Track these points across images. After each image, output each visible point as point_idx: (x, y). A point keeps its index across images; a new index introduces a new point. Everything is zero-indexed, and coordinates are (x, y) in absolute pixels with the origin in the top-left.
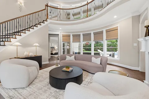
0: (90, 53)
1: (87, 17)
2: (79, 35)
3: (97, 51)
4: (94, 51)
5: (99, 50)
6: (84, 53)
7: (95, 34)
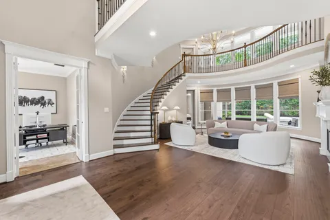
0: (250, 120)
1: (245, 66)
2: (229, 90)
3: (263, 115)
4: (257, 115)
5: (267, 115)
6: (237, 119)
7: (257, 88)
